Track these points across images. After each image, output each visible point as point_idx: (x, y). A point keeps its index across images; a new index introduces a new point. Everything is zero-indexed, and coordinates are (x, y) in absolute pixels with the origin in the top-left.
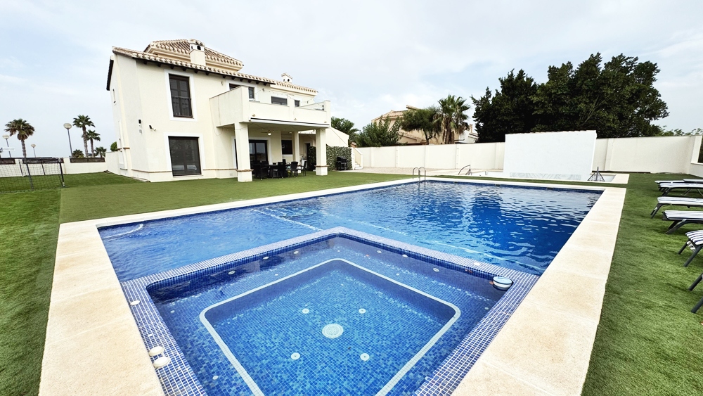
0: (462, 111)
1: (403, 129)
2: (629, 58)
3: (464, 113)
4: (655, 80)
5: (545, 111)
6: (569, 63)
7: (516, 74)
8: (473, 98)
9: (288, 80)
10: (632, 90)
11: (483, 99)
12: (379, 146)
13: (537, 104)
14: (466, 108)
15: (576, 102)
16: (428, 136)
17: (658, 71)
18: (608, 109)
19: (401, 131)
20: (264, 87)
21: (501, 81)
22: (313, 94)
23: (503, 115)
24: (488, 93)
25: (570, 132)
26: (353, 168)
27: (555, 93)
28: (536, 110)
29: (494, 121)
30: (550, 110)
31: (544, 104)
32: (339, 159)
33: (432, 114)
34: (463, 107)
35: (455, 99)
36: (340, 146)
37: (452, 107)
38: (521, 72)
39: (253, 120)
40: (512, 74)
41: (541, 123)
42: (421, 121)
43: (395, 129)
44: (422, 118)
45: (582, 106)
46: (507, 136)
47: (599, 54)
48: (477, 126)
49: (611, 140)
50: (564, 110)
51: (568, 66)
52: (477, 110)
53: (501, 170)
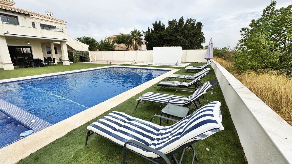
0: (140, 37)
1: (116, 43)
2: (194, 20)
3: (141, 37)
4: (202, 29)
5: (167, 39)
6: (176, 19)
7: (158, 22)
8: (143, 31)
9: (50, 15)
10: (194, 32)
11: (147, 32)
12: (106, 51)
13: (164, 35)
14: (142, 35)
15: (177, 35)
16: (128, 47)
17: (203, 26)
18: (187, 39)
19: (116, 44)
20: (25, 17)
21: (153, 25)
22: (64, 23)
23: (153, 39)
24: (149, 29)
25: (175, 47)
26: (91, 61)
27: (170, 31)
28: (164, 38)
29: (151, 41)
30: (169, 38)
31: (167, 36)
32: (81, 57)
33: (128, 37)
34: (140, 35)
35: (137, 31)
36: (82, 50)
37: (136, 34)
38: (160, 22)
39: (6, 35)
40: (157, 22)
41: (167, 43)
42: (123, 40)
43: (113, 43)
44: (123, 39)
45: (178, 37)
46: (153, 48)
47: (183, 17)
48: (146, 43)
49: (188, 50)
50: (173, 38)
51: (175, 21)
52: (145, 36)
53: (152, 61)
